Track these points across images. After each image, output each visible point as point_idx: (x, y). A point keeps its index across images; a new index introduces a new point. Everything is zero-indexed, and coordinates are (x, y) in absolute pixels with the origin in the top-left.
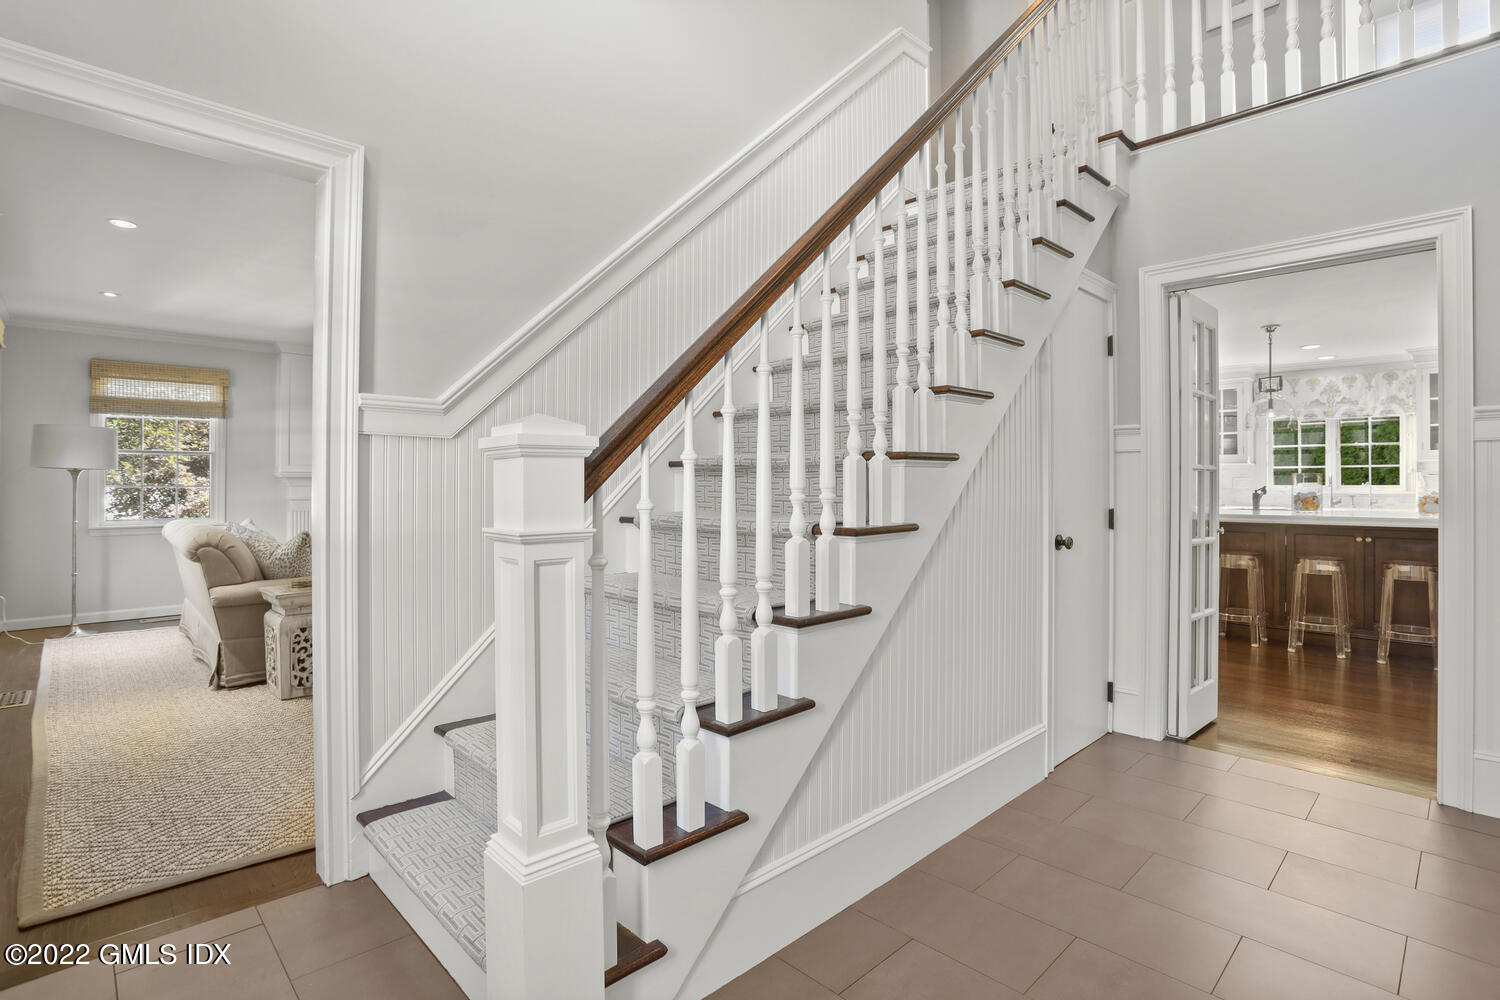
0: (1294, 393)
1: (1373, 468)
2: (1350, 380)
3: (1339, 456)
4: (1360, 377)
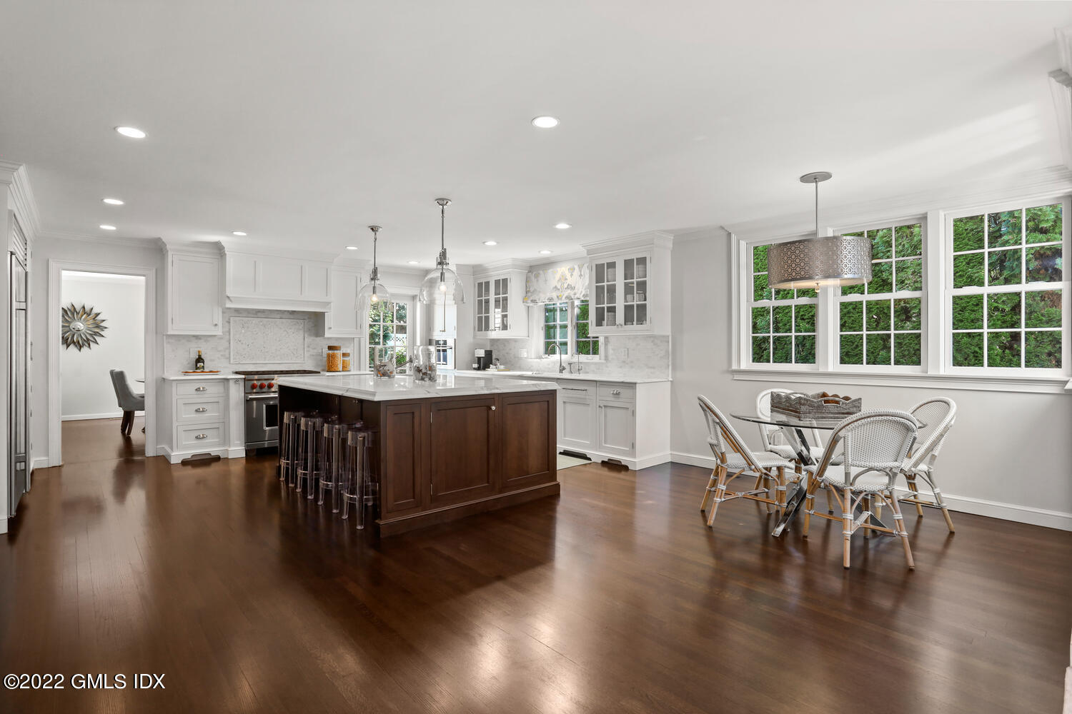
0: (546, 280)
2: (572, 270)
3: (575, 331)
4: (576, 267)
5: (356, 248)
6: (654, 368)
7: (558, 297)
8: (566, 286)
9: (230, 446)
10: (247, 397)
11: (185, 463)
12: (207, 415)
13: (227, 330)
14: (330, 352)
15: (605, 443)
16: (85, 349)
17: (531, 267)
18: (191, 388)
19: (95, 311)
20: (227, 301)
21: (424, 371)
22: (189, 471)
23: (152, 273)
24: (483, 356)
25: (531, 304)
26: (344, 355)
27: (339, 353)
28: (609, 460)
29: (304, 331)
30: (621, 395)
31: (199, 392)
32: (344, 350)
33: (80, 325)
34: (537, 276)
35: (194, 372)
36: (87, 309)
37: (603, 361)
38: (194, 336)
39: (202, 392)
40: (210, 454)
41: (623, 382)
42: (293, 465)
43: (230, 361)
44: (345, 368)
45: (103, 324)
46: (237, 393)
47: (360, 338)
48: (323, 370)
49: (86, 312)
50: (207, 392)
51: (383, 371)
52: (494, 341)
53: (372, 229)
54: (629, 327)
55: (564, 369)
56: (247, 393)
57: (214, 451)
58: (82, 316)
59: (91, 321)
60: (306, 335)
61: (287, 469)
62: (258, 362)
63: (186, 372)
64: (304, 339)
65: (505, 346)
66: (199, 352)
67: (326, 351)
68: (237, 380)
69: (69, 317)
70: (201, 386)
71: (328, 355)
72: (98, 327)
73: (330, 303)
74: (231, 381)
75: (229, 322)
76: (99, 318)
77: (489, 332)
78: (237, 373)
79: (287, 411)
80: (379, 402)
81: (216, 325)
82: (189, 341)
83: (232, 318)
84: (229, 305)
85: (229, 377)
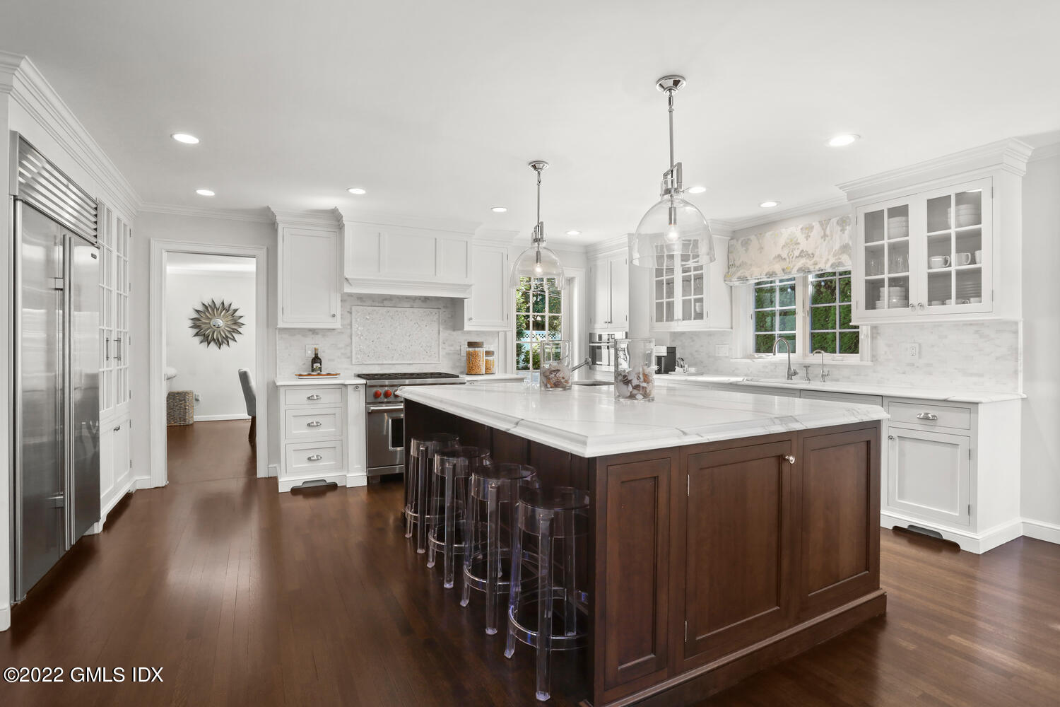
0: (761, 248)
1: (840, 333)
2: (808, 230)
3: (808, 320)
4: (817, 225)
5: (505, 210)
6: (981, 375)
7: (783, 270)
8: (797, 253)
9: (348, 472)
10: (369, 409)
11: (295, 491)
12: (321, 430)
13: (349, 322)
14: (471, 349)
15: (901, 496)
16: (224, 347)
17: (734, 231)
18: (303, 395)
19: (233, 307)
20: (346, 285)
21: (635, 382)
22: (302, 503)
23: (262, 253)
24: (666, 354)
25: (737, 283)
26: (488, 353)
27: (481, 351)
28: (910, 526)
29: (439, 323)
30: (939, 422)
31: (311, 402)
32: (486, 348)
33: (220, 322)
34: (746, 243)
35: (309, 375)
36: (226, 304)
37: (870, 363)
38: (310, 330)
39: (315, 402)
40: (325, 481)
41: (945, 401)
42: (423, 521)
43: (351, 360)
44: (488, 371)
45: (240, 321)
46: (357, 404)
47: (505, 332)
48: (462, 373)
49: (225, 309)
50: (321, 401)
51: (554, 380)
52: (675, 335)
53: (534, 167)
54: (937, 308)
55: (795, 373)
56: (369, 404)
57: (330, 477)
58: (221, 313)
59: (230, 318)
60: (441, 329)
61: (415, 525)
62: (385, 362)
63: (300, 375)
64: (439, 333)
65: (693, 341)
66: (315, 350)
67: (465, 348)
68: (356, 386)
69: (209, 313)
70: (314, 393)
71: (469, 354)
72: (236, 323)
73: (471, 285)
74: (349, 387)
75: (351, 313)
76: (237, 314)
77: (673, 324)
78: (360, 376)
79: (415, 438)
80: (593, 460)
81: (334, 316)
82: (304, 336)
83: (353, 308)
84: (348, 289)
85: (347, 382)
